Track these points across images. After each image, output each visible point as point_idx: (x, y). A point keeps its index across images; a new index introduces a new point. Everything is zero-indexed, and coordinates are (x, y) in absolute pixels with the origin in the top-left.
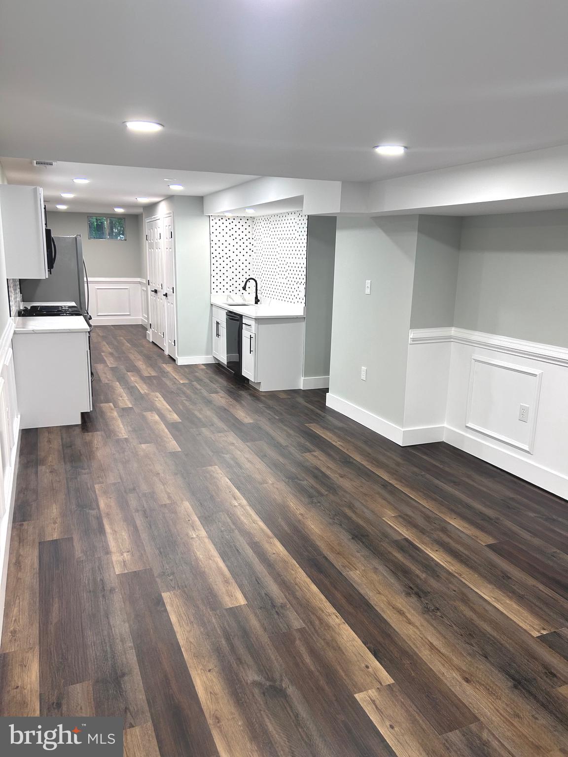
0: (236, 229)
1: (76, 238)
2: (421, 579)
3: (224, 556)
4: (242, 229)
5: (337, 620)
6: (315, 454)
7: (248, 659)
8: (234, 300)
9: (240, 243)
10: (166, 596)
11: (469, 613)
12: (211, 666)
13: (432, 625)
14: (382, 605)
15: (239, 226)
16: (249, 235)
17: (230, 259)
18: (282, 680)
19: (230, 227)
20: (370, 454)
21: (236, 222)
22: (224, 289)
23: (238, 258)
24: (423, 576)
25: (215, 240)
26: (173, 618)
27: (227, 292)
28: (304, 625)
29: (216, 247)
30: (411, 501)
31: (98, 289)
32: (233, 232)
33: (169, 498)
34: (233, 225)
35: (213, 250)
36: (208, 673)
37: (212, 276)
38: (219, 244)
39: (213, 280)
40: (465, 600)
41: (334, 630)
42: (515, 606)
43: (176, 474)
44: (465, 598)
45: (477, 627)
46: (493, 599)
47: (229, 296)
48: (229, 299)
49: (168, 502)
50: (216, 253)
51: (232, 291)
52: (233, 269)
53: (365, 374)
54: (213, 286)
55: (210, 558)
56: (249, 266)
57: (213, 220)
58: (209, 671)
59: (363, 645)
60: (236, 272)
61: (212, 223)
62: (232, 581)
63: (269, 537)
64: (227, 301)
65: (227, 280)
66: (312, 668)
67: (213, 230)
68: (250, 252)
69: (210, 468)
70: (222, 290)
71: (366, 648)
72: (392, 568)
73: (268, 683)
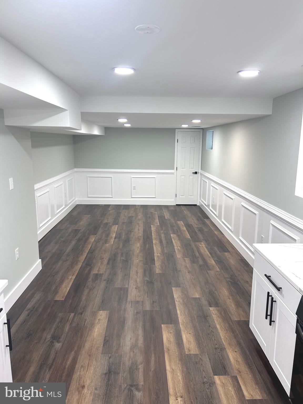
33: (185, 260)
43: (179, 271)
49: (186, 259)
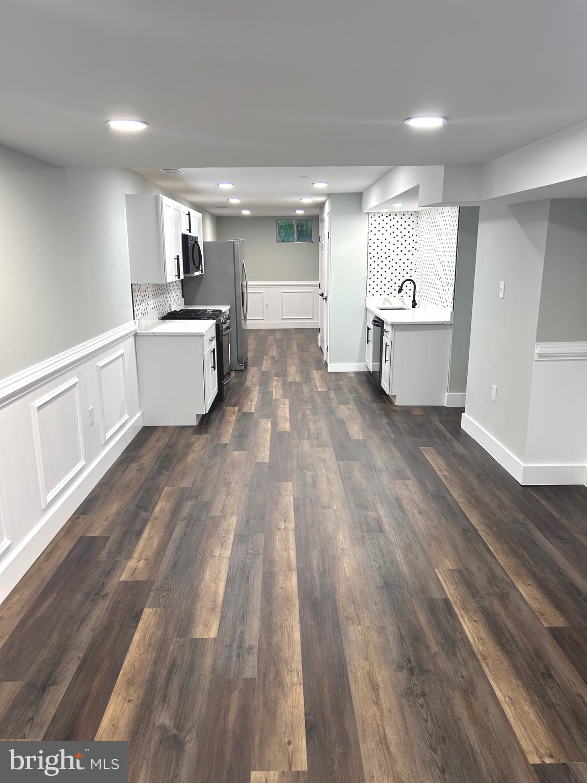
0: (397, 225)
1: (233, 242)
2: (429, 653)
3: (230, 582)
4: (405, 225)
5: (295, 679)
6: (408, 482)
7: (174, 699)
8: (392, 303)
9: (402, 241)
10: (147, 611)
11: (460, 709)
12: (134, 697)
13: (403, 714)
14: (359, 674)
15: (402, 222)
16: (412, 232)
17: (390, 259)
18: (189, 732)
19: (391, 224)
20: (474, 490)
21: (397, 218)
22: (381, 292)
23: (399, 257)
24: (435, 648)
25: (374, 239)
26: (137, 637)
27: (384, 295)
28: (256, 677)
29: (374, 246)
30: (486, 553)
31: (283, 292)
32: (394, 229)
33: (223, 510)
34: (394, 222)
35: (371, 250)
36: (126, 703)
37: (368, 278)
38: (378, 243)
39: (370, 282)
40: (469, 691)
41: (283, 690)
42: (533, 716)
43: (246, 486)
44: (470, 690)
45: (459, 730)
46: (507, 699)
47: (386, 299)
48: (386, 302)
49: (218, 514)
50: (373, 253)
51: (390, 294)
52: (392, 270)
53: (495, 395)
54: (369, 288)
55: (215, 580)
56: (411, 266)
57: (372, 217)
58: (129, 702)
59: (303, 716)
60: (395, 273)
61: (371, 221)
62: (219, 610)
63: (290, 569)
64: (384, 304)
65: (385, 282)
66: (230, 727)
67: (371, 228)
68: (413, 251)
69: (283, 483)
70: (379, 293)
71: (304, 721)
72: (403, 631)
73: (174, 731)
